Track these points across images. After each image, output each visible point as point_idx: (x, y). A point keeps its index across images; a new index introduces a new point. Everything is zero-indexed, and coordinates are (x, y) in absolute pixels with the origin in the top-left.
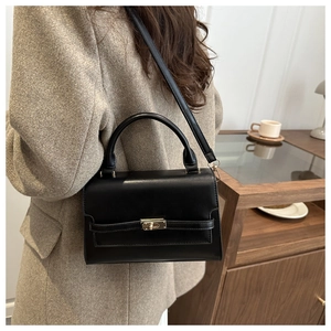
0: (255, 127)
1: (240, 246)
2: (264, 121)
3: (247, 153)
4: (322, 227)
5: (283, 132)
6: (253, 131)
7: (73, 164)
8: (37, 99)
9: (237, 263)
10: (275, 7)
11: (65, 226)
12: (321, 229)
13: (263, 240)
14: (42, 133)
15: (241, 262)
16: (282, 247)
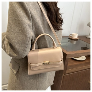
0: (71, 35)
1: (67, 68)
2: (73, 34)
3: (68, 42)
4: (90, 63)
5: (78, 36)
6: (70, 36)
7: (24, 49)
8: (15, 32)
9: (67, 73)
10: (76, 2)
11: (20, 65)
12: (89, 63)
13: (73, 66)
14: (16, 41)
15: (68, 73)
16: (79, 68)
